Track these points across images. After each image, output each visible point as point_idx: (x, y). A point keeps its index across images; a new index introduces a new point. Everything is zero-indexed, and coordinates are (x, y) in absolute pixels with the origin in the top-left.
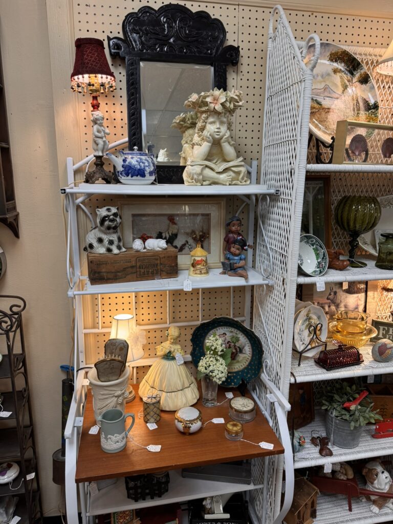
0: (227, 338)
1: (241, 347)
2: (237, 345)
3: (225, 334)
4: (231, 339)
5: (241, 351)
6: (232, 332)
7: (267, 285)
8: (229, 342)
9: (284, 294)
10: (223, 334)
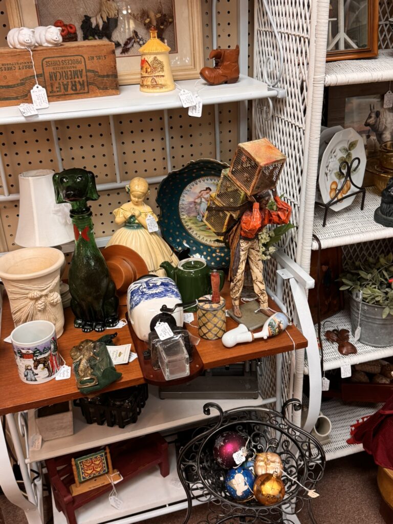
3: (209, 189)
7: (275, 99)
9: (302, 108)
10: (206, 190)
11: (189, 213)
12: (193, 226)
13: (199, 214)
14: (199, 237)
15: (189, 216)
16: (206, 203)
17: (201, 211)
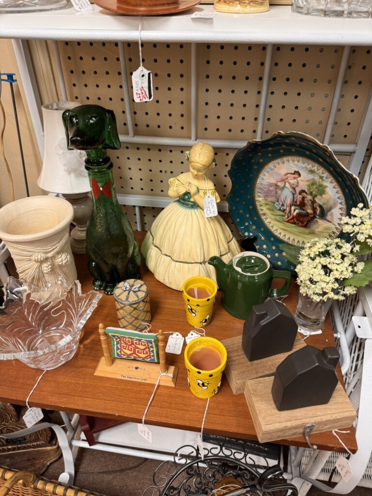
0: (300, 183)
1: (324, 207)
2: (319, 200)
3: (298, 173)
4: (308, 186)
5: (323, 215)
6: (312, 172)
8: (303, 191)
10: (294, 174)
11: (266, 196)
12: (268, 212)
13: (278, 201)
14: (273, 227)
15: (266, 200)
16: (291, 190)
17: (282, 198)
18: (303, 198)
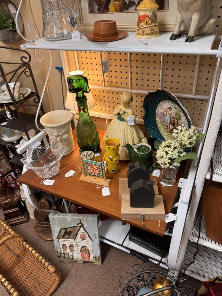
0: (172, 113)
2: (180, 122)
4: (175, 115)
6: (175, 108)
8: (174, 117)
10: (169, 109)
11: (160, 119)
12: (161, 126)
13: (165, 121)
14: (163, 134)
15: (160, 120)
16: (169, 116)
17: (166, 120)
18: (174, 121)
